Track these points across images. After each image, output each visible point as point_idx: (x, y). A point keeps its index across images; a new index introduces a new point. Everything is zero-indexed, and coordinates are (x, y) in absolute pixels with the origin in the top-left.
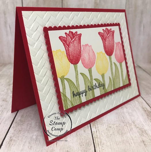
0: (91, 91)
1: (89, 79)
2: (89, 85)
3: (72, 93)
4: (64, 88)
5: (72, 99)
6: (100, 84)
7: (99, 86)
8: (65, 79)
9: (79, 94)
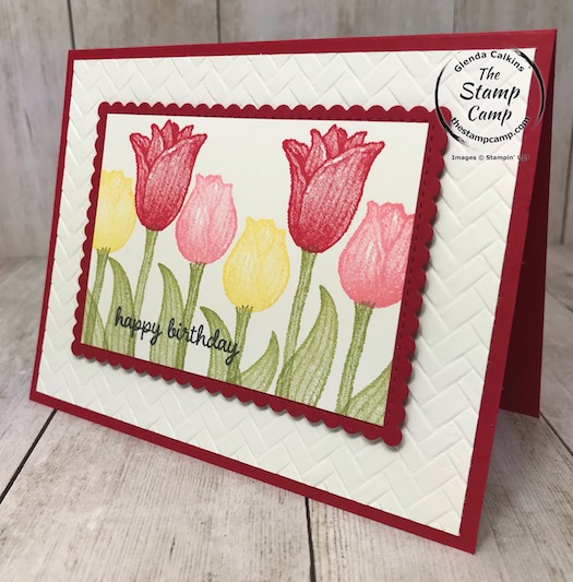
0: (177, 341)
1: (185, 297)
2: (174, 316)
3: (115, 310)
4: (99, 284)
5: (111, 326)
6: (221, 338)
7: (214, 344)
8: (111, 259)
9: (133, 325)
